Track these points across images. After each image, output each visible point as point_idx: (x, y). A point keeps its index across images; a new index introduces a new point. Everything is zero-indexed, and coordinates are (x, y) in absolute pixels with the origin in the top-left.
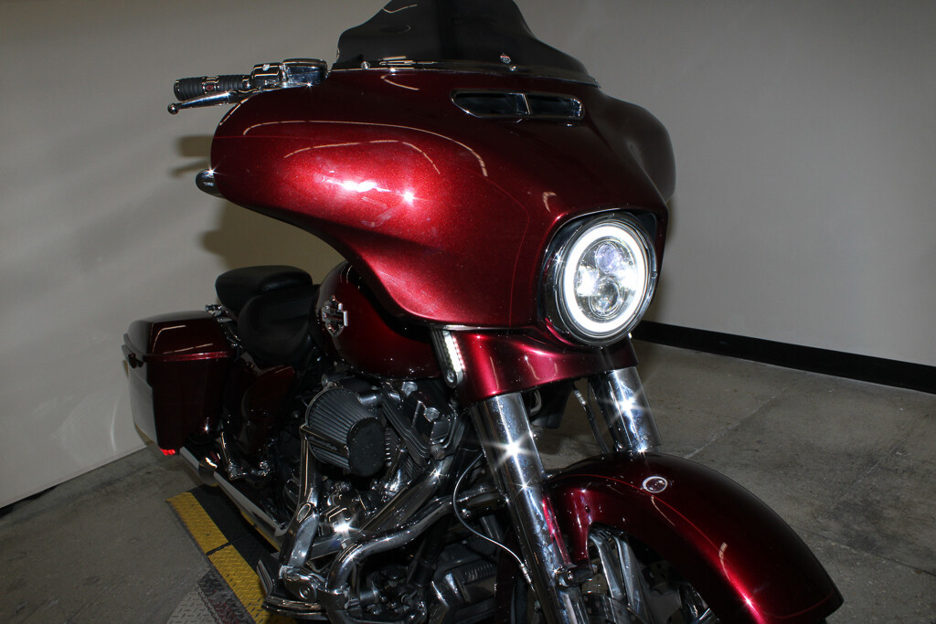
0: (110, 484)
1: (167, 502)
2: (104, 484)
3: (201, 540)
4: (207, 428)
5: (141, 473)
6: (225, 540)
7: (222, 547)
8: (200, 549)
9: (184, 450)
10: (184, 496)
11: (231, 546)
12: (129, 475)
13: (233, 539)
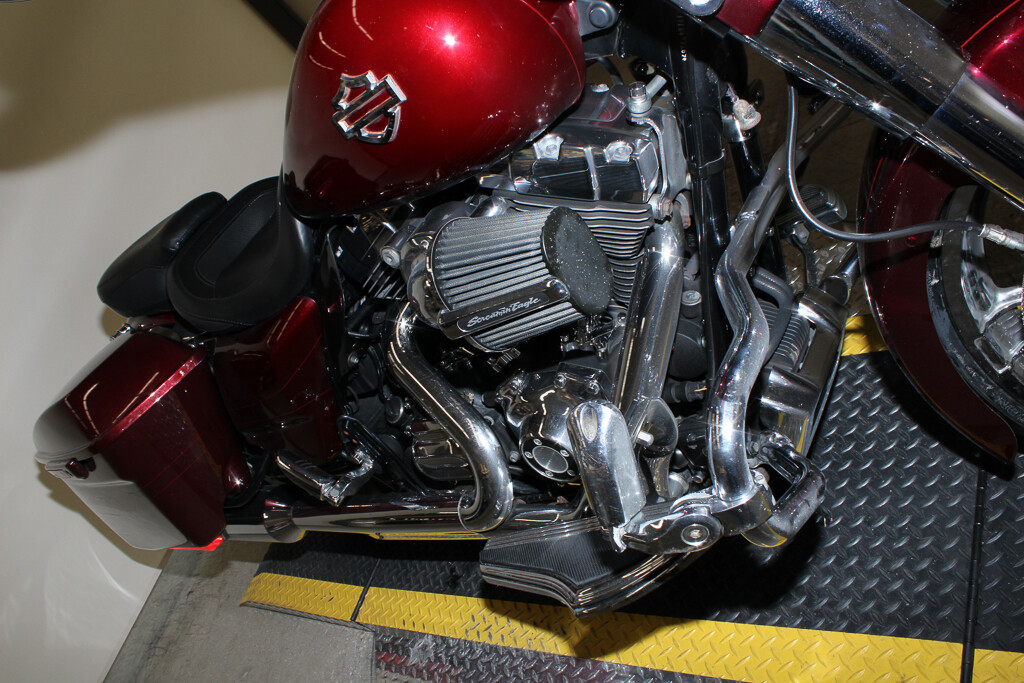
0: (159, 638)
1: (243, 605)
2: (153, 644)
3: (328, 611)
4: (238, 482)
5: (182, 599)
6: (358, 589)
7: (362, 598)
8: (337, 622)
9: (231, 529)
10: (259, 581)
11: (372, 589)
12: (171, 612)
13: (365, 580)
